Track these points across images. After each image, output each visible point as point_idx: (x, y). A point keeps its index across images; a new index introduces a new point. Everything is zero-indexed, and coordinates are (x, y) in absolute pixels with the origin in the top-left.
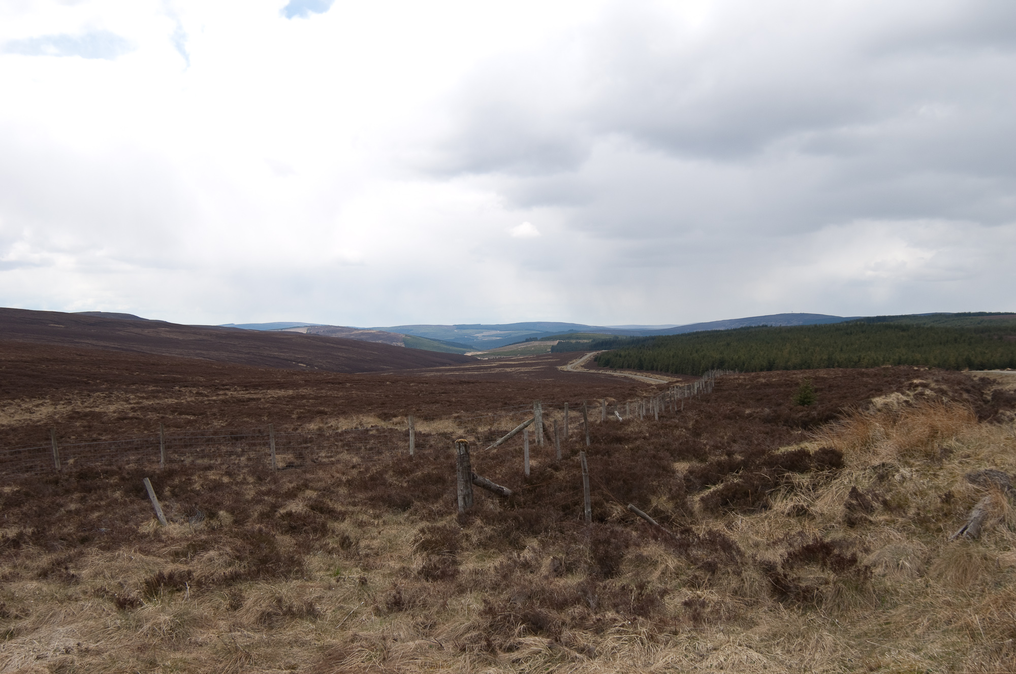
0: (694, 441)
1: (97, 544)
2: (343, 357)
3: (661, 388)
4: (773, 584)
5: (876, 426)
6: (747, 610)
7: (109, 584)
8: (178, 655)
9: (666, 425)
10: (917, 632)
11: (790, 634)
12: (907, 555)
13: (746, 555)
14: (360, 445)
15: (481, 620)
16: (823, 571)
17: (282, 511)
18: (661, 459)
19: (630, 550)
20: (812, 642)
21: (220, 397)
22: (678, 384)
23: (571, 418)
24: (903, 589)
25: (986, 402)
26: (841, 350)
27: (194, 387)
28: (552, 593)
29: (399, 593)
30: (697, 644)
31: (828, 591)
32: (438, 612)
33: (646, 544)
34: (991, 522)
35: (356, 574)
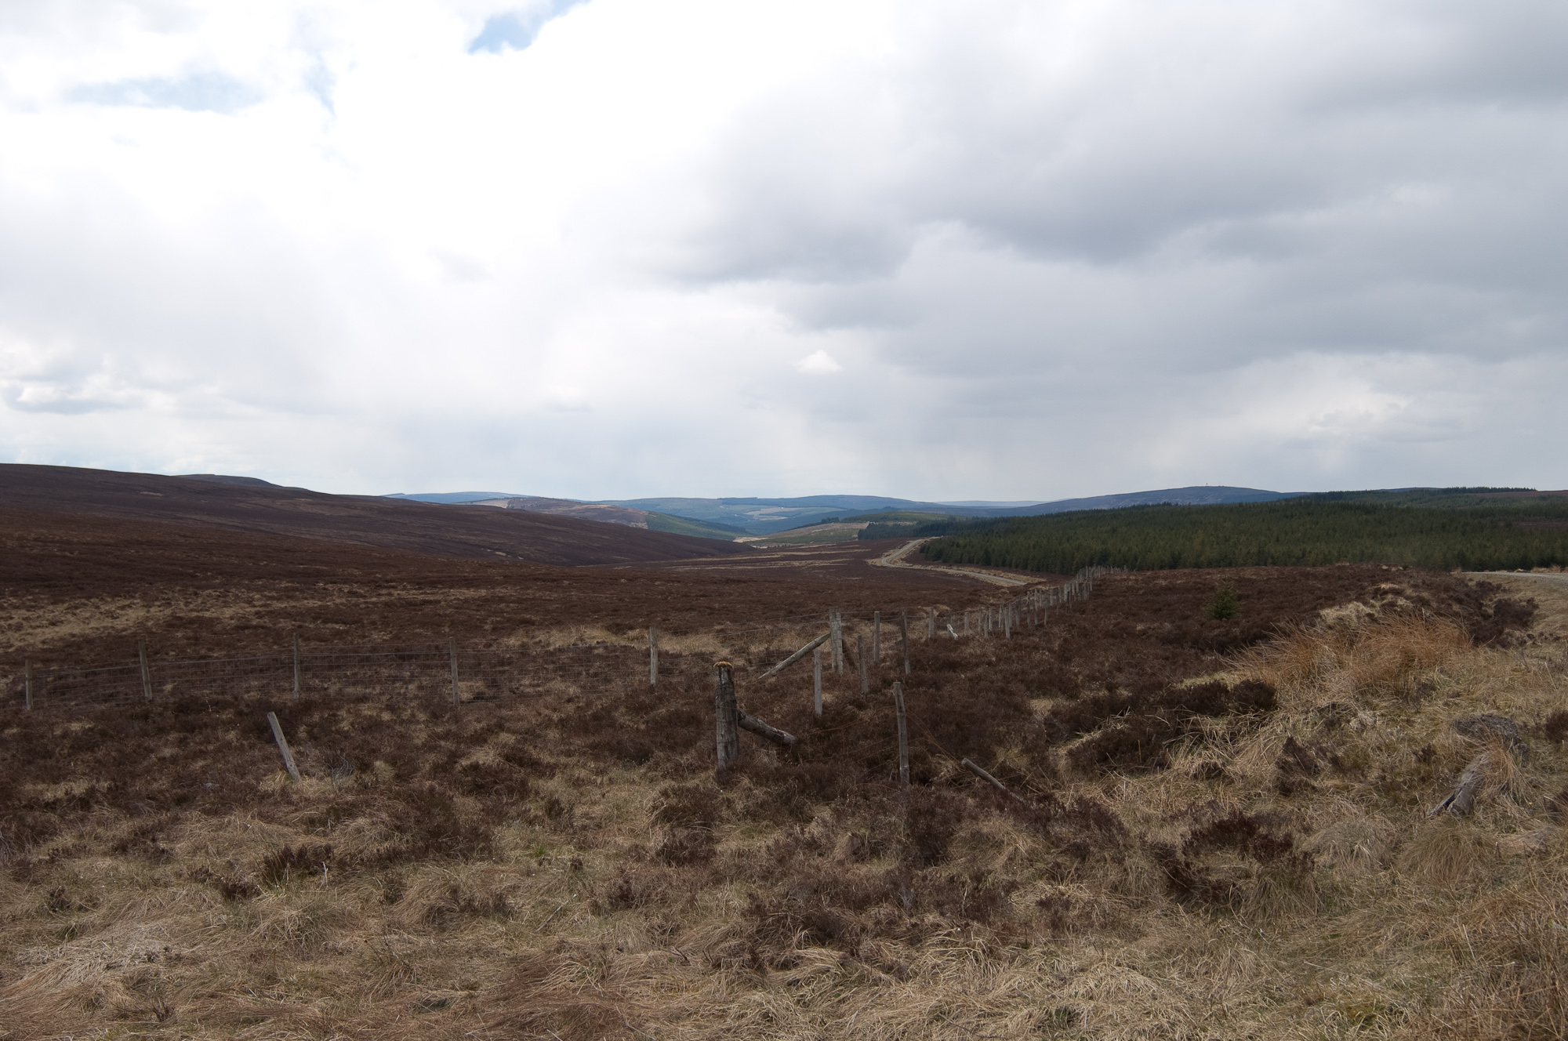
0: (1061, 669)
1: (200, 805)
2: (559, 543)
3: (1015, 592)
4: (1169, 877)
5: (1325, 650)
6: (1130, 914)
7: (213, 864)
8: (308, 967)
9: (1021, 645)
10: (1378, 949)
11: (1191, 950)
12: (1366, 837)
13: (1131, 835)
14: (580, 669)
15: (745, 923)
16: (1243, 859)
17: (465, 762)
18: (1012, 694)
19: (963, 825)
20: (1224, 962)
21: (383, 599)
22: (1040, 587)
23: (885, 634)
24: (1359, 887)
25: (1486, 617)
26: (1278, 540)
27: (345, 583)
28: (848, 885)
29: (627, 882)
30: (1056, 963)
31: (1251, 887)
32: (682, 911)
33: (986, 817)
34: (1489, 790)
35: (567, 854)
